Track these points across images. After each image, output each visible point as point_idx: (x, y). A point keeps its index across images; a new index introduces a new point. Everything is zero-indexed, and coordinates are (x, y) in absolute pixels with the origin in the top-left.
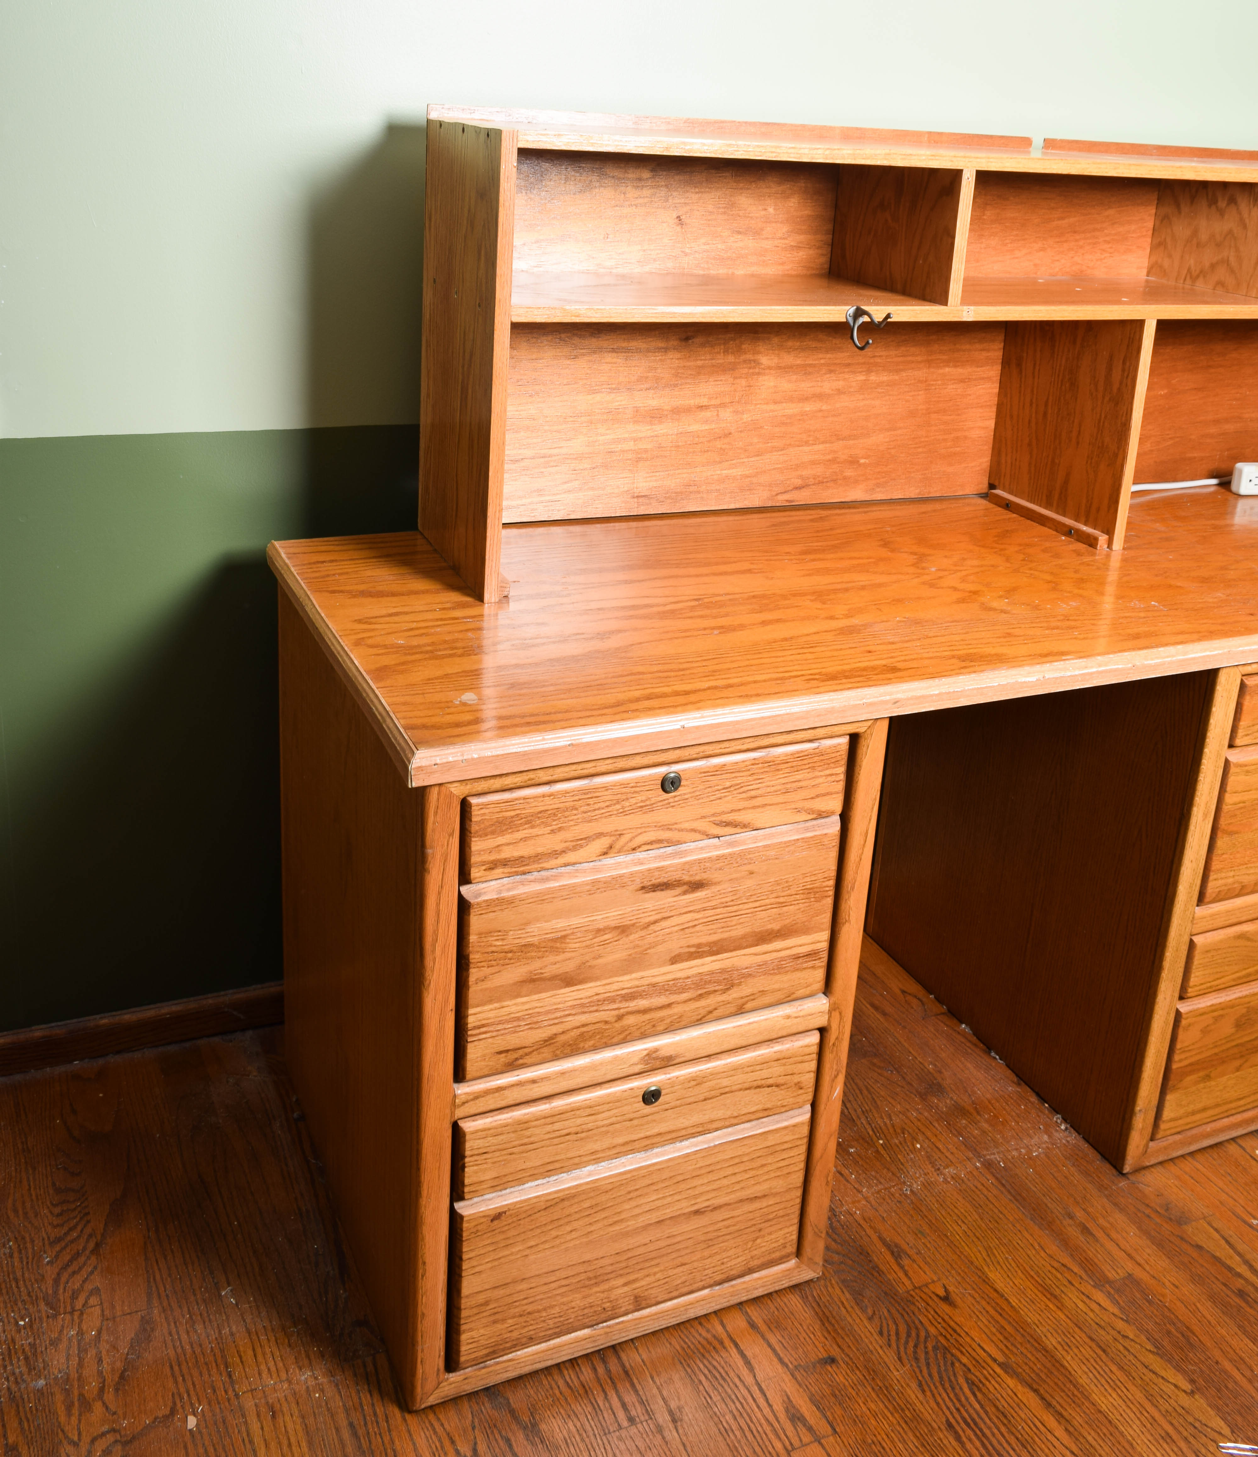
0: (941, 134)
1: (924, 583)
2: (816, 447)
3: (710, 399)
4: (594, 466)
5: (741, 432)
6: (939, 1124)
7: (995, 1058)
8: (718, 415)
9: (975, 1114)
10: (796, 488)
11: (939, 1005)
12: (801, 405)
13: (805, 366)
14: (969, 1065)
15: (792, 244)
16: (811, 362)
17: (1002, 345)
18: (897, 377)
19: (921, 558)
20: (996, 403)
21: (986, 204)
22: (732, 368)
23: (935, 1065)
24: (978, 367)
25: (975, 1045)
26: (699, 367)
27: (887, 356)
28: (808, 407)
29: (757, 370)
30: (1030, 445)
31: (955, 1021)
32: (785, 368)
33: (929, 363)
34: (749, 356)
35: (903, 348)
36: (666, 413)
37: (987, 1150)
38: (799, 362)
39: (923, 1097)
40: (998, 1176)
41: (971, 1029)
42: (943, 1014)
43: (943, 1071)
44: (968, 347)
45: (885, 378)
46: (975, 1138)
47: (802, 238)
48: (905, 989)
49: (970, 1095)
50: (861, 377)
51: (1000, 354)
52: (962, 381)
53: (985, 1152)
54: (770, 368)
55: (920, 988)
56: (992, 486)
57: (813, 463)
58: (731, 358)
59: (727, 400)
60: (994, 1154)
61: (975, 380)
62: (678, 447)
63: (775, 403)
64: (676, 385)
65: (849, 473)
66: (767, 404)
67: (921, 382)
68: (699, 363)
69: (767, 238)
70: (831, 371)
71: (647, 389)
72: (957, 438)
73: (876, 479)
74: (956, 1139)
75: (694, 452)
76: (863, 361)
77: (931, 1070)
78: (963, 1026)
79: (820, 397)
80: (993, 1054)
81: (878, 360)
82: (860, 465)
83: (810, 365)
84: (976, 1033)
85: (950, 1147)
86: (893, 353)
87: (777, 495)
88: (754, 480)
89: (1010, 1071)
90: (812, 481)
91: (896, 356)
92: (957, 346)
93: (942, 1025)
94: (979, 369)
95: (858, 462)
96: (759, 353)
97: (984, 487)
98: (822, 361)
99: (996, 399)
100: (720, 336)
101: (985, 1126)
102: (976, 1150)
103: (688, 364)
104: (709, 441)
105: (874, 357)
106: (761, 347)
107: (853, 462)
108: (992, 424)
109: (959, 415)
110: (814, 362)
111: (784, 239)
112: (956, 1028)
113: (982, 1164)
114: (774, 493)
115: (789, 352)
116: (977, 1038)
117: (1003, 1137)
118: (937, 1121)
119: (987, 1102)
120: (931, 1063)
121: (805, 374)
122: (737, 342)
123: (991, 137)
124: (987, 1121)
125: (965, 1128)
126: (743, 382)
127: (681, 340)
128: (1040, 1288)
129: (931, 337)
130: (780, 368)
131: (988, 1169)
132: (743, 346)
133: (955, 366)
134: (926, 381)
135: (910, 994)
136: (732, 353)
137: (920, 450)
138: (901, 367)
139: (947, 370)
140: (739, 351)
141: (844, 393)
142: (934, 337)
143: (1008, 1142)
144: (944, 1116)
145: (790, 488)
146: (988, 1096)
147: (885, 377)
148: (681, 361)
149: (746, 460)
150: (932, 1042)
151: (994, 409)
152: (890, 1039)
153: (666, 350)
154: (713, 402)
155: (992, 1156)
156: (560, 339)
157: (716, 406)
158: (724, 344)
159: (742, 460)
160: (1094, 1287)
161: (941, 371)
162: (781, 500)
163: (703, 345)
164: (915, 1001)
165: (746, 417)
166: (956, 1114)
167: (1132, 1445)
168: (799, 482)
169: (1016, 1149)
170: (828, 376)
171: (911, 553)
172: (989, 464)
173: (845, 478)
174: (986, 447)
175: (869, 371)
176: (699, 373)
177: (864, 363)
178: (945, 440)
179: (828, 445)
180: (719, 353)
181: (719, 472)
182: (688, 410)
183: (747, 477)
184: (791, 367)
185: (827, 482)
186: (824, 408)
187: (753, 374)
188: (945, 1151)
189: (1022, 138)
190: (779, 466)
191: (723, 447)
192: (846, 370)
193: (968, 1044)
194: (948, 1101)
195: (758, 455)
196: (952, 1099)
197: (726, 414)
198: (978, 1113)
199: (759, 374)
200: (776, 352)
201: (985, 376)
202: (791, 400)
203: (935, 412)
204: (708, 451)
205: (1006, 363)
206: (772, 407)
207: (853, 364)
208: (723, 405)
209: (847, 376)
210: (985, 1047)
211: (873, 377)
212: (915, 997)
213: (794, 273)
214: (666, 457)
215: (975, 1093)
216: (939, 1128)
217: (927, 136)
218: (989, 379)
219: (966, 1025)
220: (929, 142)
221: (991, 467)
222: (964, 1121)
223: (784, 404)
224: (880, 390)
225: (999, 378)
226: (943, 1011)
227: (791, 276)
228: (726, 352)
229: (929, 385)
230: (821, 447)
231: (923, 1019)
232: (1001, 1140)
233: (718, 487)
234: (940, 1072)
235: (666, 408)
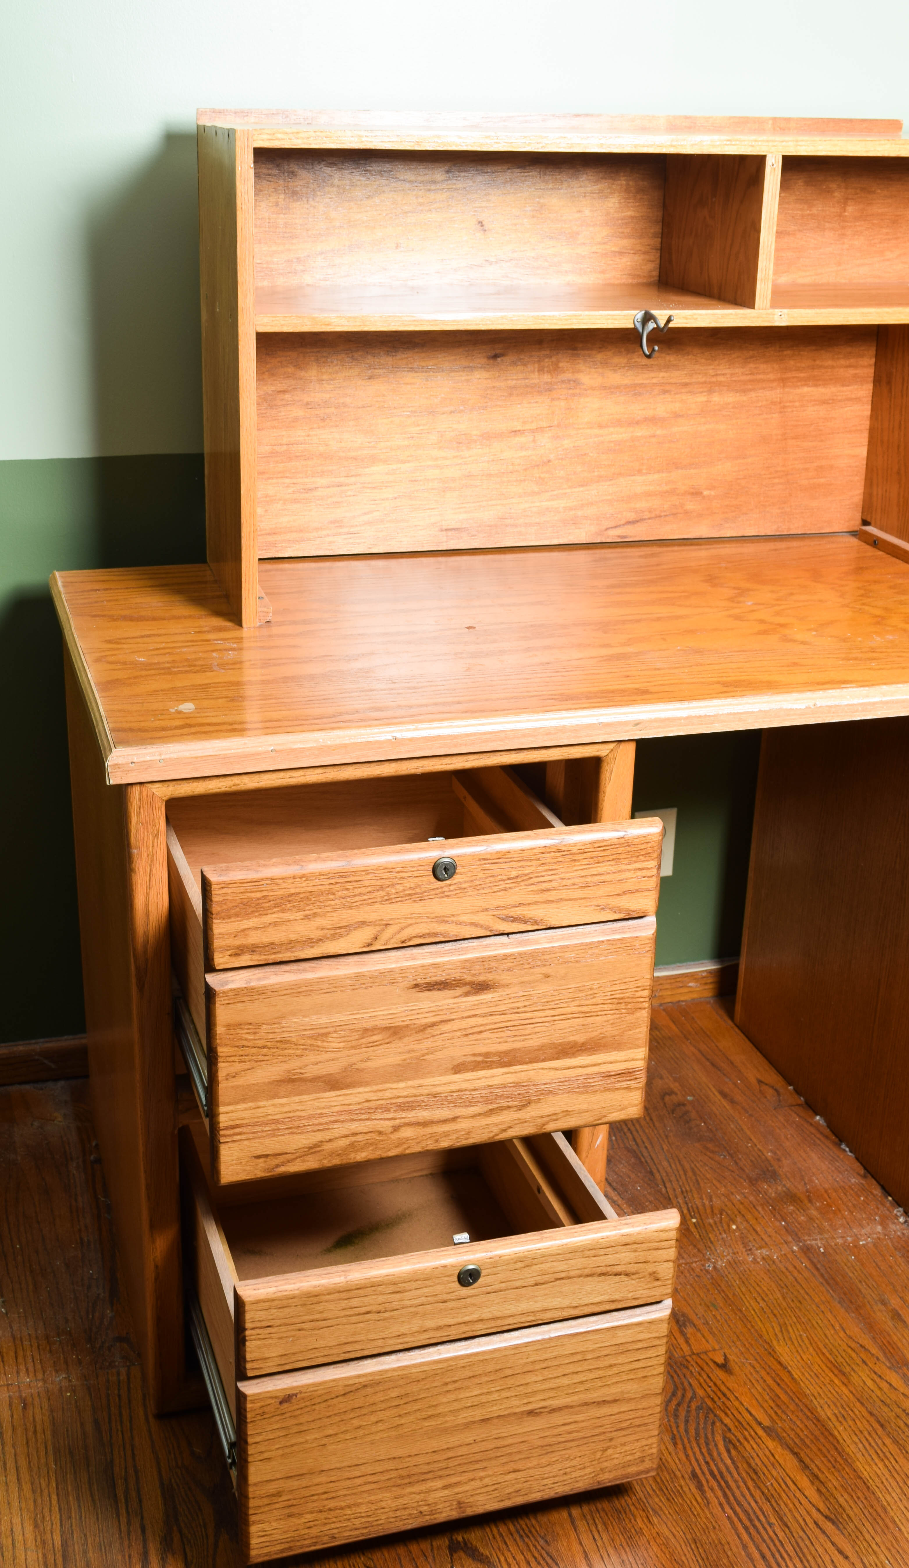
0: (788, 120)
1: (730, 616)
2: (651, 477)
3: (524, 423)
4: (396, 495)
5: (562, 459)
6: (763, 1208)
7: (844, 1150)
8: (534, 441)
9: (806, 1201)
10: (628, 523)
11: (796, 1096)
12: (631, 429)
13: (634, 386)
14: (813, 1155)
15: (613, 249)
16: (641, 382)
17: (873, 361)
18: (745, 398)
19: (743, 592)
20: (868, 427)
21: (847, 199)
22: (549, 389)
23: (775, 1153)
24: (843, 386)
25: (827, 1137)
26: (511, 388)
27: (732, 374)
28: (640, 432)
29: (577, 391)
30: (898, 473)
31: (811, 1113)
32: (610, 388)
33: (783, 381)
34: (568, 376)
35: (752, 365)
36: (475, 438)
37: (810, 1235)
38: (627, 381)
39: (752, 1182)
40: (815, 1260)
41: (826, 1121)
42: (799, 1105)
43: (783, 1159)
44: (830, 363)
45: (731, 400)
46: (799, 1224)
47: (625, 242)
48: (762, 1079)
49: (805, 1184)
50: (702, 398)
51: (871, 371)
52: (824, 402)
53: (806, 1238)
54: (593, 389)
55: (780, 1078)
56: (865, 523)
57: (649, 494)
58: (547, 378)
59: (545, 424)
60: (816, 1240)
61: (841, 401)
62: (490, 475)
63: (601, 426)
64: (485, 408)
65: (690, 506)
66: (591, 428)
67: (774, 403)
68: (512, 383)
69: (584, 244)
70: (665, 392)
71: (451, 412)
72: (821, 467)
73: (723, 513)
74: (777, 1224)
75: (509, 481)
76: (703, 379)
77: (769, 1158)
78: (818, 1118)
79: (653, 420)
80: (843, 1146)
81: (721, 379)
82: (704, 497)
83: (641, 385)
84: (830, 1125)
85: (769, 1230)
86: (739, 371)
87: (607, 529)
88: (580, 513)
89: (858, 1164)
90: (647, 515)
91: (743, 374)
92: (818, 362)
93: (795, 1116)
94: (845, 389)
95: (701, 493)
96: (579, 371)
97: (856, 524)
98: (654, 381)
99: (868, 423)
100: (533, 353)
101: (814, 1212)
102: (797, 1235)
103: (497, 384)
104: (525, 470)
105: (717, 375)
106: (582, 366)
107: (696, 493)
108: (863, 452)
109: (822, 441)
110: (645, 382)
111: (604, 243)
112: (810, 1120)
113: (801, 1248)
114: (604, 528)
115: (615, 371)
116: (831, 1130)
117: (831, 1225)
118: (762, 1205)
119: (823, 1191)
120: (771, 1151)
121: (635, 394)
122: (554, 359)
123: (851, 121)
124: (817, 1209)
125: (791, 1214)
126: (563, 404)
127: (489, 358)
128: (829, 1365)
129: (785, 353)
130: (605, 388)
131: (805, 1253)
132: (561, 365)
133: (816, 386)
134: (780, 403)
135: (766, 1084)
136: (548, 372)
137: (776, 481)
138: (750, 387)
139: (806, 389)
140: (556, 369)
141: (680, 416)
142: (789, 352)
143: (835, 1230)
144: (770, 1202)
145: (622, 522)
146: (827, 1186)
147: (730, 398)
148: (489, 381)
149: (568, 491)
150: (778, 1131)
151: (866, 435)
152: (732, 1126)
153: (471, 369)
154: (527, 427)
155: (814, 1242)
156: (352, 357)
157: (533, 431)
158: (539, 361)
159: (564, 491)
160: (890, 1368)
161: (798, 391)
162: (612, 536)
163: (514, 364)
164: (771, 1091)
165: (567, 443)
166: (785, 1200)
167: (885, 1509)
168: (632, 516)
169: (843, 1237)
170: (662, 396)
171: (734, 588)
172: (861, 497)
173: (686, 512)
174: (857, 478)
175: (710, 391)
176: (510, 395)
177: (705, 383)
178: (807, 470)
179: (664, 475)
180: (533, 372)
181: (538, 504)
182: (499, 436)
183: (571, 509)
184: (618, 387)
185: (665, 516)
186: (659, 432)
187: (574, 395)
188: (762, 1234)
189: (889, 120)
190: (609, 497)
191: (542, 476)
192: (683, 390)
193: (818, 1135)
194: (780, 1188)
195: (582, 486)
196: (784, 1186)
197: (545, 440)
198: (810, 1201)
199: (580, 395)
200: (600, 370)
201: (853, 396)
202: (619, 423)
203: (793, 438)
204: (524, 480)
205: (877, 381)
206: (597, 431)
207: (691, 384)
208: (541, 430)
209: (684, 397)
210: (837, 1140)
211: (716, 398)
212: (772, 1087)
213: (617, 282)
214: (476, 486)
215: (811, 1181)
216: (762, 1212)
217: (770, 122)
218: (858, 400)
219: (821, 1116)
220: (774, 129)
221: (864, 501)
222: (792, 1208)
223: (611, 429)
224: (725, 413)
225: (870, 399)
226: (800, 1102)
227: (613, 285)
228: (541, 370)
229: (784, 407)
230: (656, 476)
231: (775, 1109)
232: (828, 1228)
233: (538, 520)
234: (779, 1160)
235: (474, 433)
